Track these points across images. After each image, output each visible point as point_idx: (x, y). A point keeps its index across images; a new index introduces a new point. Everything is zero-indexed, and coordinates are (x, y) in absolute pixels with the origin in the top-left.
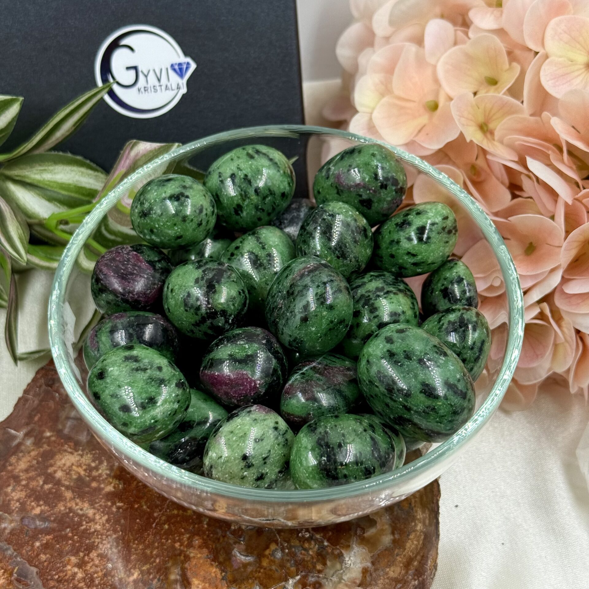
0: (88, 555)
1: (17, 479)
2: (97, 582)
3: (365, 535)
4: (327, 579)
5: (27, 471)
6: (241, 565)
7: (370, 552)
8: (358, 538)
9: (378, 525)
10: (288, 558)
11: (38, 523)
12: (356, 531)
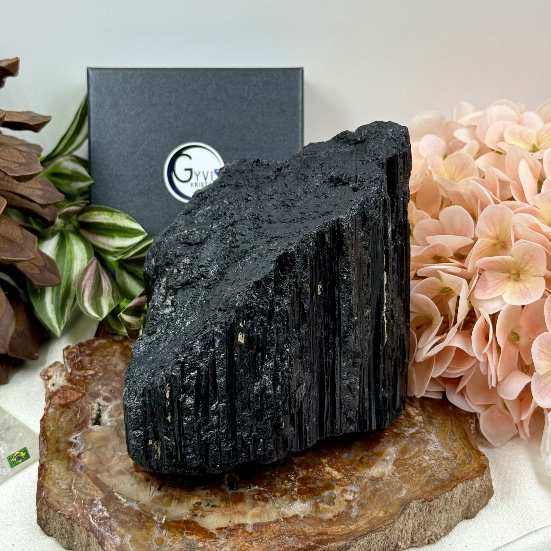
3: (320, 504)
4: (273, 502)
8: (314, 502)
9: (332, 506)
12: (318, 498)
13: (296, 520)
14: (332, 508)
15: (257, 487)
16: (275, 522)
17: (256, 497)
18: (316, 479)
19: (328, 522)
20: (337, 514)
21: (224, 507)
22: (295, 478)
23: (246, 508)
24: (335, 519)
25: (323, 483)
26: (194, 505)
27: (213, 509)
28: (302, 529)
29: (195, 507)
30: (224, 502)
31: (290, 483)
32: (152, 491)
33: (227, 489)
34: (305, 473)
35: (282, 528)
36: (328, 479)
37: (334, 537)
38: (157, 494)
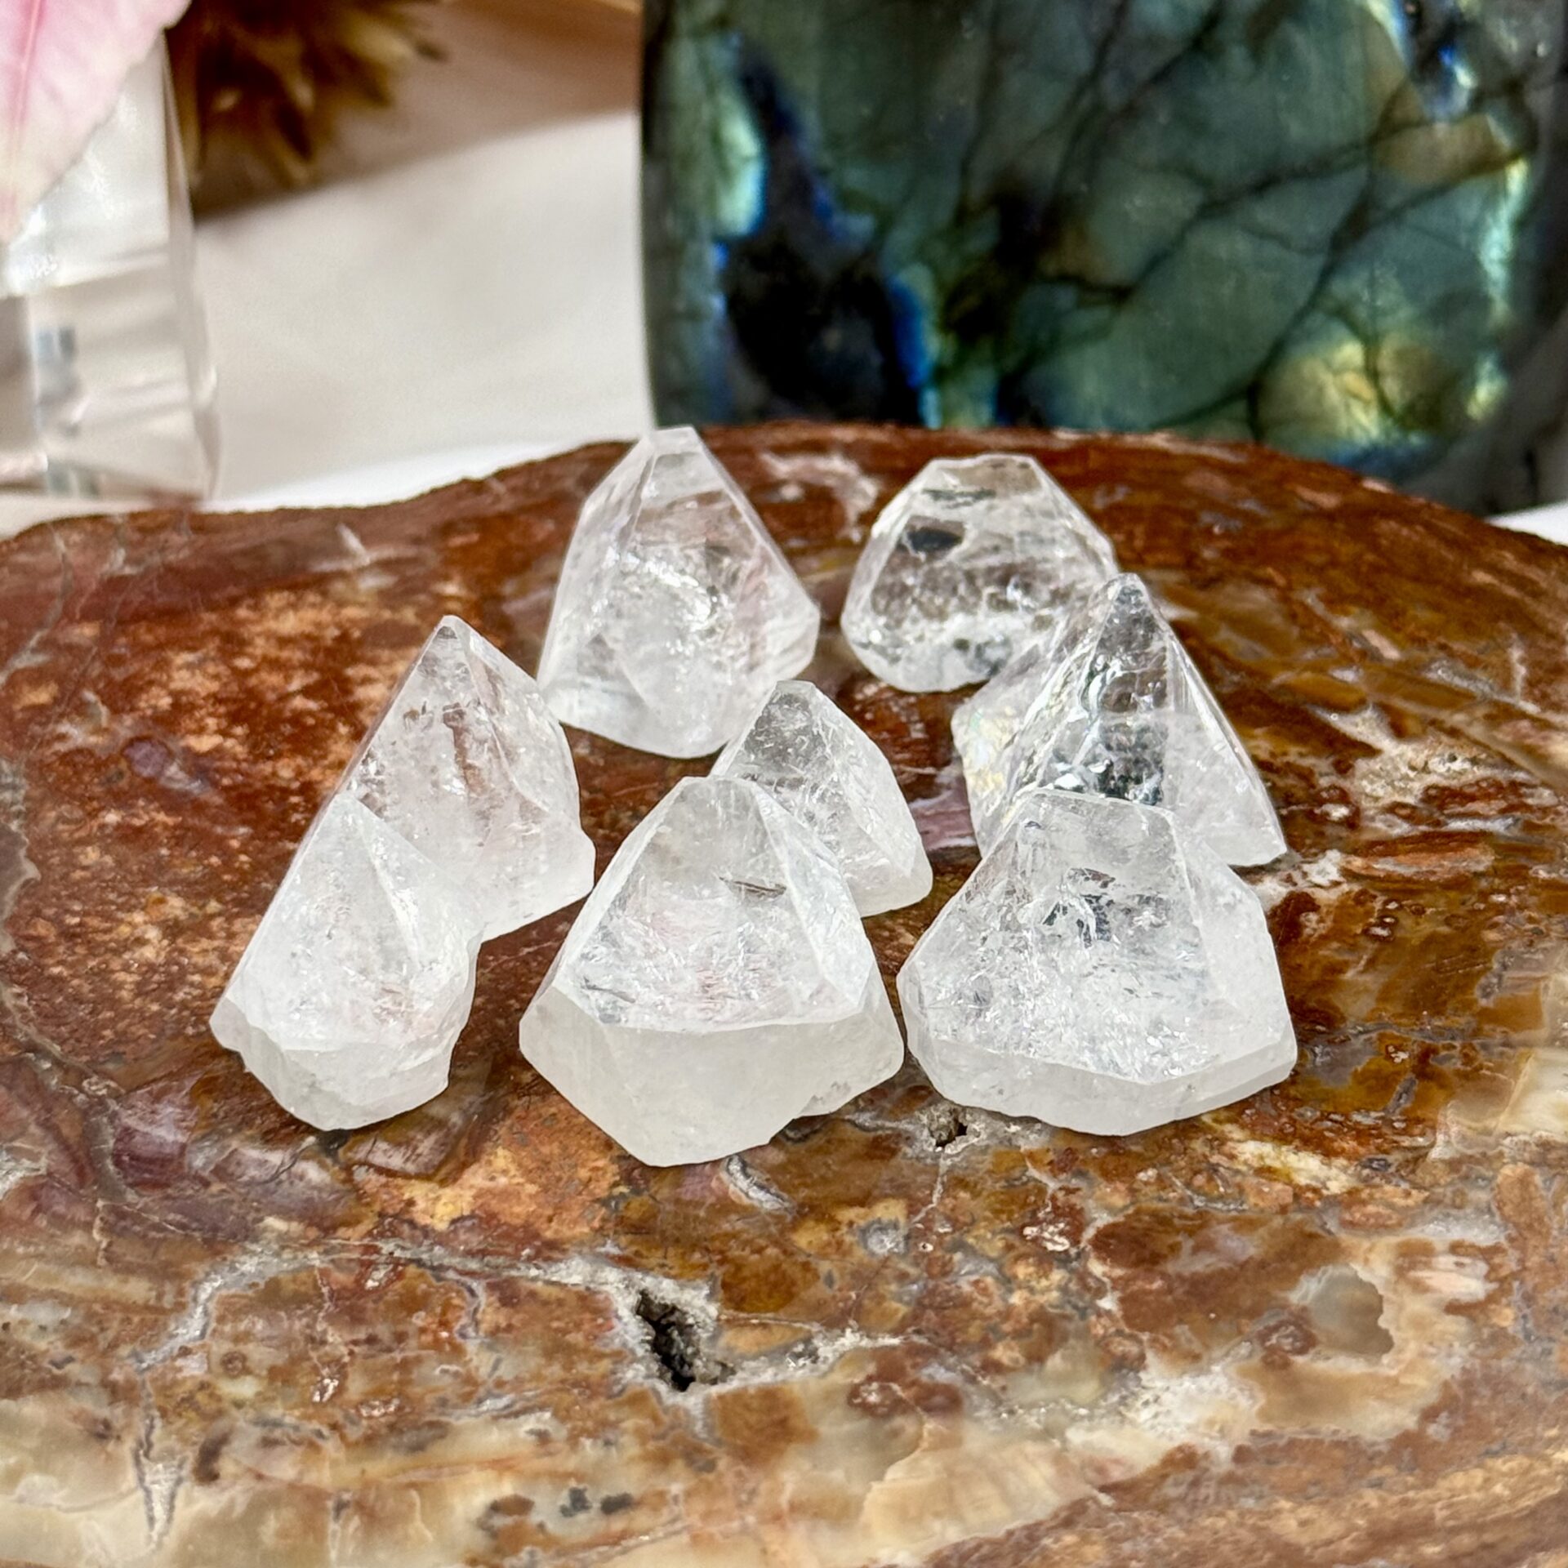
0: (230, 919)
1: (233, 643)
2: (180, 996)
3: (1300, 1360)
4: (999, 1402)
5: (284, 641)
6: (711, 1200)
7: (1264, 1414)
8: (1260, 1354)
9: (1386, 1359)
10: (913, 1271)
11: (173, 770)
12: (1276, 1329)
13: (1195, 1484)
14: (1387, 1365)
15: (850, 1339)
16: (1068, 1523)
17: (873, 1398)
18: (1203, 1219)
19: (1406, 1455)
20: (1433, 1398)
21: (689, 1494)
22: (1074, 1235)
23: (837, 1475)
24: (1437, 1431)
25: (1262, 1231)
26: (482, 1525)
27: (618, 1524)
28: (1256, 1529)
29: (494, 1534)
30: (679, 1465)
31: (1058, 1276)
32: (160, 1490)
33: (663, 1388)
34: (1119, 1201)
35: (1127, 1547)
36: (1283, 1210)
37: (1488, 1537)
38: (204, 1502)
